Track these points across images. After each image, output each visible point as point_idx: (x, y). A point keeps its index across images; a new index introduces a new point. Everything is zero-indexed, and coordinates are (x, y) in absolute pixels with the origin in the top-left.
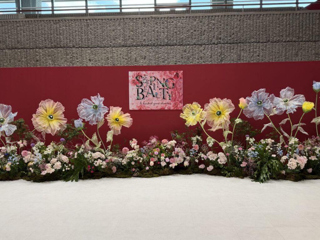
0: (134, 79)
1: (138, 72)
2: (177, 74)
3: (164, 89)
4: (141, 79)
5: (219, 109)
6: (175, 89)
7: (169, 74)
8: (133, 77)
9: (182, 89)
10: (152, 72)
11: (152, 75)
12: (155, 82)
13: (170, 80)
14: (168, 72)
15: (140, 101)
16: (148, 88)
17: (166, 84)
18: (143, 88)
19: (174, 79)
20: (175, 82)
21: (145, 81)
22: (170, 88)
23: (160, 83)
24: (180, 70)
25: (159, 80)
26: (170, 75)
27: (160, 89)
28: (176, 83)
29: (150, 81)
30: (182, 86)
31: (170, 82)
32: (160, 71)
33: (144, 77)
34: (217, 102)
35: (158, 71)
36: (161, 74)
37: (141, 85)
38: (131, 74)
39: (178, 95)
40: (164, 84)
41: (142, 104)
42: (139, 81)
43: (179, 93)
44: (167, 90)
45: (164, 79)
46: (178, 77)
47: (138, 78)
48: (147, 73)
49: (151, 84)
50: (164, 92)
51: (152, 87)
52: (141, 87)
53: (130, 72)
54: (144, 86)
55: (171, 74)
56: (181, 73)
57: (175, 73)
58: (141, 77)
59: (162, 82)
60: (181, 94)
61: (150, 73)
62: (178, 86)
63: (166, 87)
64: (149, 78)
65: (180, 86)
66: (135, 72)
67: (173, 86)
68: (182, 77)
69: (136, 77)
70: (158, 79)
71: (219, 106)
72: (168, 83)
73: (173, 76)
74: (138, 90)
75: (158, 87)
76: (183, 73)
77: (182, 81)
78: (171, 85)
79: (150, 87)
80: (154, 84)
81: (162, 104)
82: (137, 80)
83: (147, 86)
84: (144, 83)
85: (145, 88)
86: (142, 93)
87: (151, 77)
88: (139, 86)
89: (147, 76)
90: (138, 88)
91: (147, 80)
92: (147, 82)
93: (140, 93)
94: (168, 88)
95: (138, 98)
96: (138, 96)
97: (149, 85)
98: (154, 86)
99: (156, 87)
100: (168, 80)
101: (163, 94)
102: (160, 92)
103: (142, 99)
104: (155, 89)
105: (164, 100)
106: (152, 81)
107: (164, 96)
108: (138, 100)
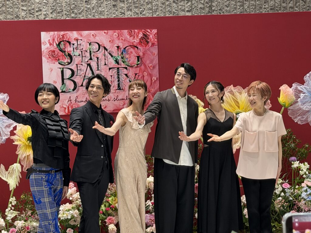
0: (52, 49)
1: (62, 33)
2: (145, 36)
3: (118, 68)
4: (69, 49)
5: (239, 107)
6: (143, 67)
7: (128, 37)
8: (50, 44)
9: (157, 67)
10: (93, 32)
11: (92, 39)
12: (100, 54)
13: (132, 50)
14: (125, 32)
15: (68, 95)
16: (84, 67)
17: (122, 58)
18: (73, 66)
19: (139, 47)
20: (141, 54)
21: (77, 53)
22: (132, 67)
23: (110, 56)
24: (151, 28)
25: (107, 50)
26: (131, 39)
27: (110, 69)
28: (144, 54)
29: (88, 51)
30: (156, 61)
31: (131, 52)
32: (109, 31)
33: (76, 44)
34: (233, 94)
35: (106, 31)
36: (112, 36)
37: (69, 61)
38: (45, 37)
39: (149, 80)
40: (119, 58)
41: (73, 102)
42: (65, 52)
43: (151, 75)
44: (125, 70)
45: (118, 47)
46: (148, 42)
47: (62, 46)
48: (81, 36)
49: (91, 59)
50: (119, 75)
51: (94, 64)
52: (69, 66)
53: (43, 34)
54: (76, 63)
55: (132, 37)
56: (153, 33)
57: (141, 35)
58: (68, 44)
59: (113, 55)
60: (154, 78)
61: (88, 35)
62: (148, 62)
63: (123, 65)
64: (85, 45)
65: (152, 61)
66: (56, 33)
67: (138, 61)
68: (156, 43)
69: (59, 44)
70: (105, 49)
71: (238, 102)
72: (127, 56)
73: (136, 41)
74: (62, 72)
75: (105, 64)
76: (157, 33)
77: (155, 50)
78: (133, 60)
79: (89, 65)
80: (98, 58)
81: (116, 99)
82: (60, 49)
83: (82, 62)
84: (75, 57)
85: (77, 67)
86: (71, 79)
87: (90, 43)
88: (65, 63)
89: (81, 42)
90: (63, 68)
91: (82, 50)
92: (83, 53)
93: (68, 78)
94: (127, 66)
95: (64, 90)
96: (64, 85)
97: (88, 62)
98: (98, 63)
99: (101, 64)
100: (127, 48)
101: (117, 80)
102: (111, 76)
103: (72, 91)
104: (99, 68)
105: (119, 93)
106: (92, 52)
107: (119, 83)
108: (63, 93)
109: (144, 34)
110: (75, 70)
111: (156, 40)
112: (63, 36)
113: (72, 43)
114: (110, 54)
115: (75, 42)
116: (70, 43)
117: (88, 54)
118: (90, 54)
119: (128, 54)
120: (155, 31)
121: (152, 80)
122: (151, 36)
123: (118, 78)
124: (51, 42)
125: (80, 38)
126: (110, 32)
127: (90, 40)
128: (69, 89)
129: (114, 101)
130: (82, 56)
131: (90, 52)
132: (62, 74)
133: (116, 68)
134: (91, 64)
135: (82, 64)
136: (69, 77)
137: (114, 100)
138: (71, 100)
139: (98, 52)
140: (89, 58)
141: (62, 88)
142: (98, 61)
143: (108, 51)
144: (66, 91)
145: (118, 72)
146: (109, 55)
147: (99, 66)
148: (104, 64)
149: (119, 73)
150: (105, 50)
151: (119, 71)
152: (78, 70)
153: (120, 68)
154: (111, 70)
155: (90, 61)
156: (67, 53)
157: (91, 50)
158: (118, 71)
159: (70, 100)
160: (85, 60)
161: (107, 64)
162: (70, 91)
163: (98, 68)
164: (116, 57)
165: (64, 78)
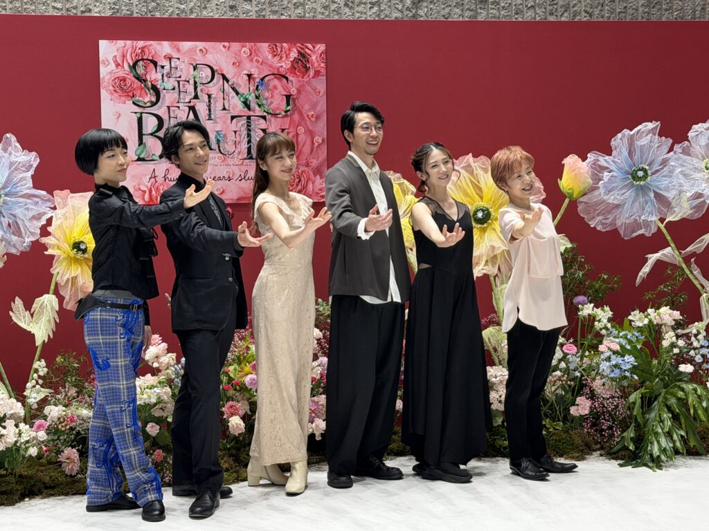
0: (121, 74)
1: (141, 44)
2: (303, 57)
3: (249, 118)
4: (154, 76)
5: (482, 198)
6: (296, 117)
7: (270, 57)
8: (118, 65)
9: (324, 118)
10: (201, 45)
11: (199, 59)
12: (214, 89)
13: (276, 82)
14: (264, 46)
15: (149, 167)
16: (183, 112)
17: (257, 97)
18: (161, 110)
19: (290, 78)
20: (293, 91)
21: (170, 83)
22: (275, 115)
23: (234, 94)
24: (315, 41)
25: (228, 81)
26: (275, 62)
27: (233, 118)
28: (299, 91)
29: (192, 82)
30: (322, 106)
31: (275, 87)
32: (232, 44)
33: (167, 68)
34: (472, 173)
35: (227, 44)
36: (238, 54)
37: (154, 99)
38: (108, 50)
39: (309, 142)
40: (251, 98)
41: (160, 179)
42: (145, 81)
43: (311, 134)
44: (262, 121)
45: (250, 76)
46: (307, 69)
47: (140, 70)
48: (178, 50)
49: (196, 97)
50: (249, 130)
51: (201, 108)
52: (154, 110)
53: (103, 44)
54: (167, 104)
55: (277, 58)
56: (317, 51)
57: (294, 54)
58: (152, 65)
59: (240, 90)
60: (318, 139)
61: (192, 50)
62: (307, 107)
63: (259, 111)
64: (185, 71)
65: (314, 106)
66: (129, 42)
67: (288, 104)
68: (323, 71)
69: (134, 66)
70: (225, 78)
71: (480, 189)
72: (267, 94)
73: (285, 65)
74: (140, 121)
75: (224, 109)
76: (326, 52)
77: (321, 85)
78: (279, 103)
79: (192, 109)
80: (209, 96)
81: (244, 178)
82: (136, 76)
83: (178, 102)
84: (165, 91)
85: (169, 112)
86: (156, 134)
87: (194, 65)
88: (146, 104)
89: (178, 63)
90: (141, 113)
91: (179, 79)
92: (181, 86)
93: (150, 132)
94: (265, 114)
95: (142, 156)
96: (142, 146)
97: (190, 102)
98: (210, 106)
99: (215, 107)
100: (266, 79)
101: (246, 140)
102: (235, 132)
103: (158, 158)
104: (212, 116)
105: (250, 165)
106: (198, 84)
107: (250, 146)
108: (139, 162)
109: (300, 53)
110: (165, 117)
111: (323, 65)
112: (143, 49)
113: (160, 63)
114: (234, 89)
115: (166, 63)
116: (155, 64)
117: (191, 88)
118: (196, 88)
119: (268, 90)
120: (321, 47)
121: (313, 143)
122: (314, 58)
123: (249, 135)
124: (119, 61)
125: (175, 55)
126: (235, 46)
127: (195, 60)
128: (153, 155)
129: (240, 180)
130: (180, 92)
131: (195, 83)
132: (138, 123)
133: (245, 118)
134: (197, 108)
135: (179, 107)
136: (153, 131)
137: (240, 178)
138: (155, 177)
139: (211, 84)
140: (193, 94)
141: (138, 153)
142: (210, 101)
143: (230, 83)
144: (146, 159)
145: (248, 126)
146: (231, 90)
147: (212, 112)
148: (222, 108)
149: (250, 126)
150: (225, 81)
151: (250, 123)
152: (170, 117)
153: (252, 118)
154: (235, 120)
155: (195, 100)
156: (150, 84)
157: (196, 80)
158: (248, 122)
159: (153, 176)
160: (184, 99)
161: (227, 108)
162: (154, 158)
163: (210, 115)
164: (244, 96)
165: (144, 133)
